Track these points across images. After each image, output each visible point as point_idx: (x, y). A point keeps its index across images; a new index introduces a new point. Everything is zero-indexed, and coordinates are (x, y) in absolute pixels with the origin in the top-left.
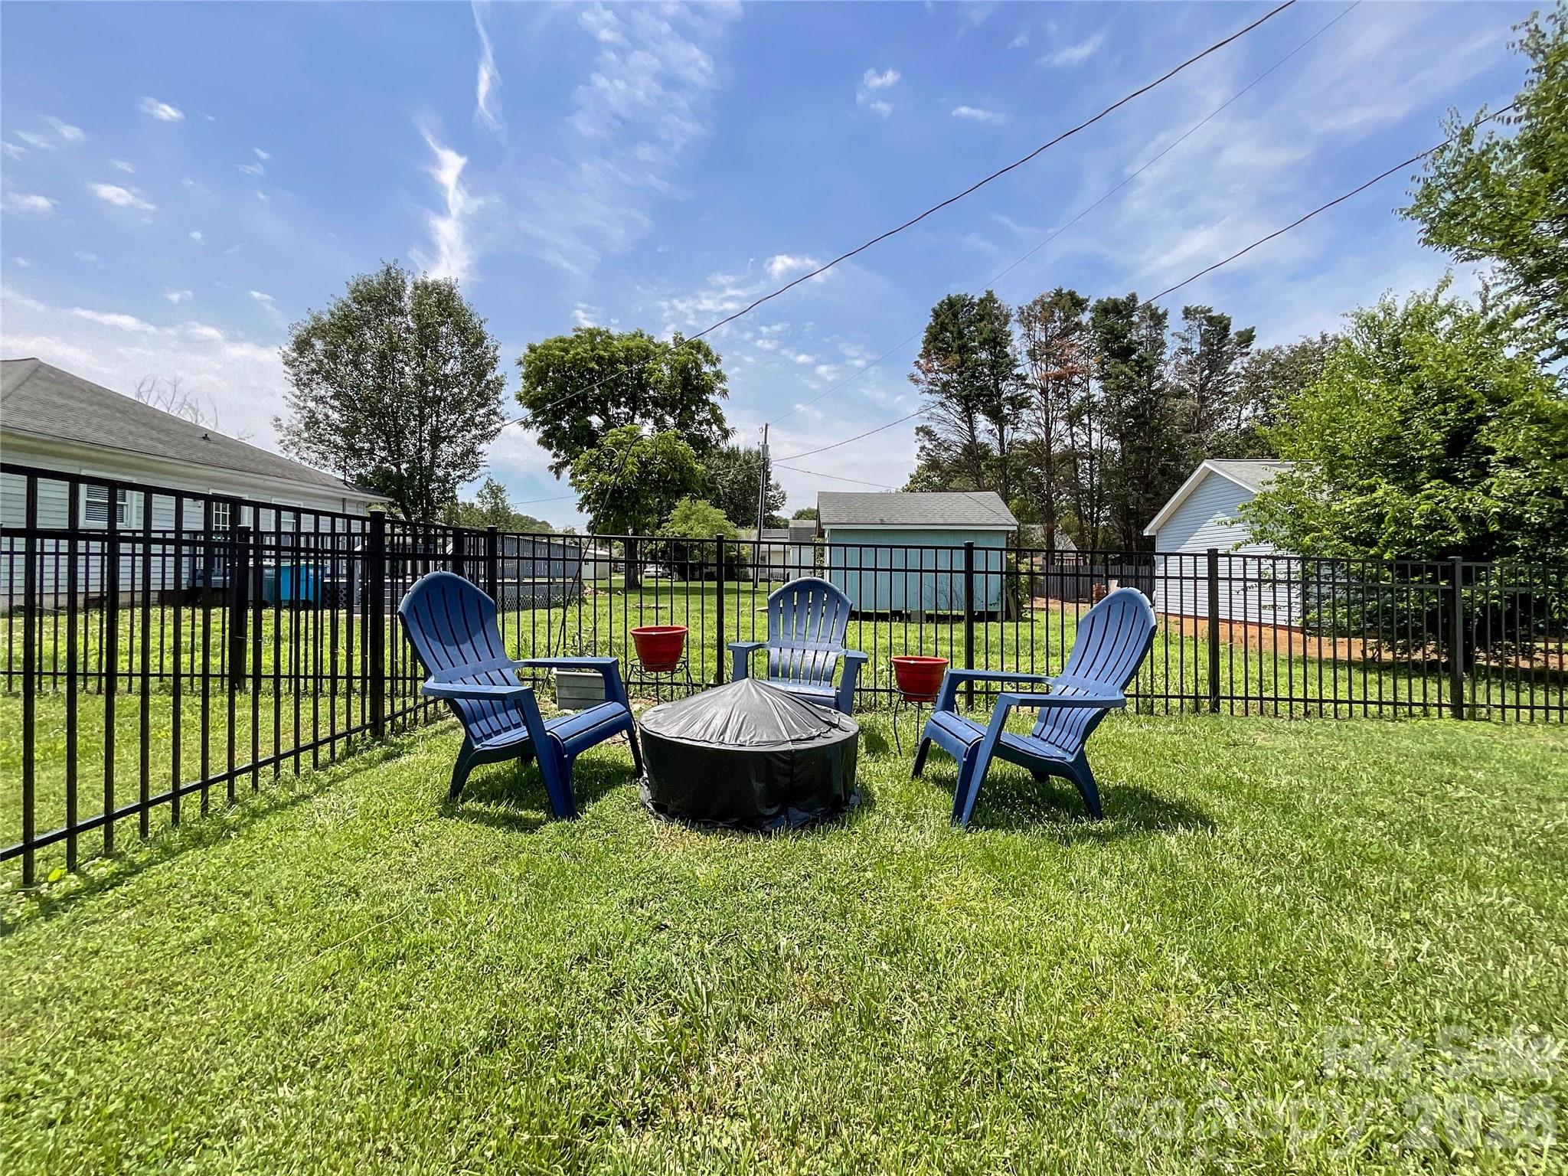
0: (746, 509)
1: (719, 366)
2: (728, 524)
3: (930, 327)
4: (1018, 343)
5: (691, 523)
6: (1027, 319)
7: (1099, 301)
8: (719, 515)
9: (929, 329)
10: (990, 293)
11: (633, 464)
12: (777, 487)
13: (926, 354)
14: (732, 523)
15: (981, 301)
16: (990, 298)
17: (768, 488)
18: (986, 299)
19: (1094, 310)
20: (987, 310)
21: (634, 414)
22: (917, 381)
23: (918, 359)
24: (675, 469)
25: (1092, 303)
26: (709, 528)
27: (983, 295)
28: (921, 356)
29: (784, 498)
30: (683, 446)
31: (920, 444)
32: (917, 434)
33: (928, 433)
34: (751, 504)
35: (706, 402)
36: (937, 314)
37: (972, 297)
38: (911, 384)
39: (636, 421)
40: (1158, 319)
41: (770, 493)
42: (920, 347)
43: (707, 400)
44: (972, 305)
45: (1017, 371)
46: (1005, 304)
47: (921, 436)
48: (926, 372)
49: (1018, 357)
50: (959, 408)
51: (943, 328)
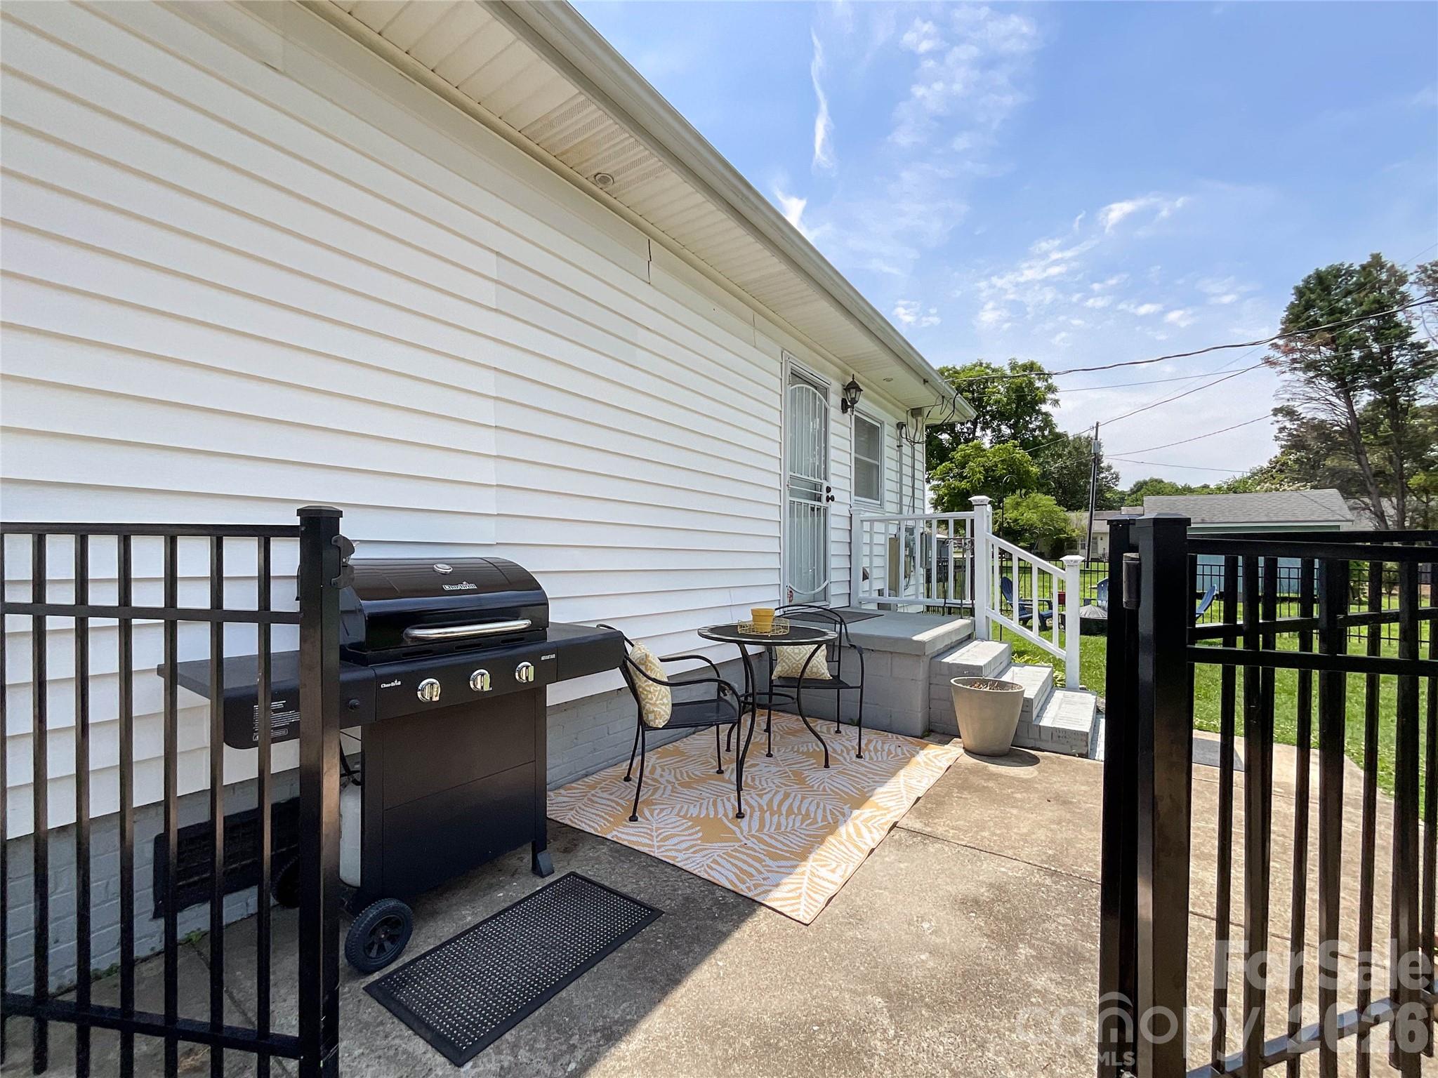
0: (1076, 492)
1: (1050, 381)
2: (1057, 508)
3: (1292, 306)
4: (1416, 309)
5: (1021, 510)
8: (1048, 501)
9: (1291, 308)
10: (1375, 257)
11: (980, 473)
12: (1109, 468)
13: (1286, 333)
14: (1062, 508)
15: (1363, 267)
16: (1377, 262)
17: (1101, 470)
18: (1370, 265)
20: (1371, 278)
21: (975, 427)
22: (1273, 364)
23: (1276, 340)
24: (1013, 473)
26: (1039, 514)
27: (1366, 260)
28: (1278, 336)
29: (1117, 478)
30: (1020, 454)
31: (1277, 426)
33: (1290, 413)
34: (1080, 486)
35: (1039, 412)
36: (1300, 292)
37: (1351, 265)
38: (1266, 367)
39: (977, 434)
41: (1102, 475)
43: (1039, 410)
44: (1350, 273)
45: (1413, 339)
46: (1398, 267)
47: (1280, 417)
48: (1286, 353)
49: (1414, 323)
50: (1333, 385)
51: (1309, 305)
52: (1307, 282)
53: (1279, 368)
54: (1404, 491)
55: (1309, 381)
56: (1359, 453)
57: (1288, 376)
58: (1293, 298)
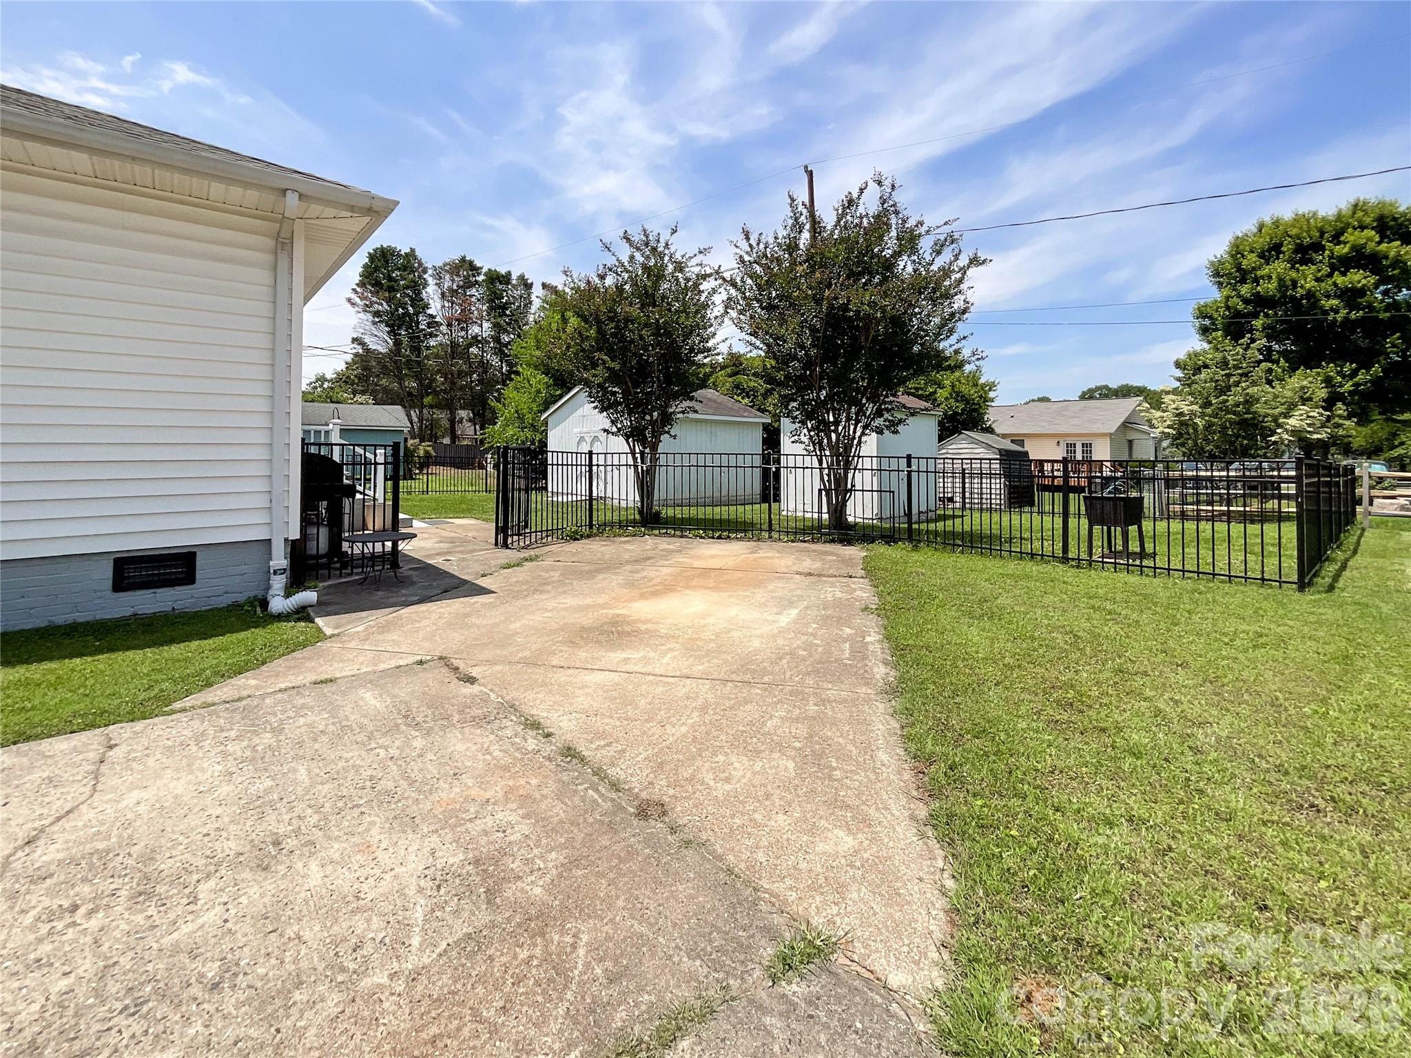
4: (431, 293)
6: (438, 277)
7: (490, 270)
9: (366, 266)
10: (413, 250)
13: (362, 284)
15: (406, 255)
16: (413, 254)
18: (410, 254)
19: (486, 274)
20: (410, 263)
22: (353, 304)
23: (356, 287)
25: (484, 271)
27: (408, 250)
28: (357, 285)
32: (353, 342)
33: (362, 343)
36: (371, 258)
37: (400, 251)
38: (349, 306)
40: (528, 286)
42: (357, 279)
44: (399, 255)
45: (429, 311)
46: (423, 261)
47: (355, 346)
48: (362, 299)
49: (431, 301)
50: (387, 329)
51: (377, 269)
52: (375, 250)
53: (357, 309)
54: (422, 407)
55: (374, 323)
56: (400, 379)
57: (362, 315)
58: (367, 260)
